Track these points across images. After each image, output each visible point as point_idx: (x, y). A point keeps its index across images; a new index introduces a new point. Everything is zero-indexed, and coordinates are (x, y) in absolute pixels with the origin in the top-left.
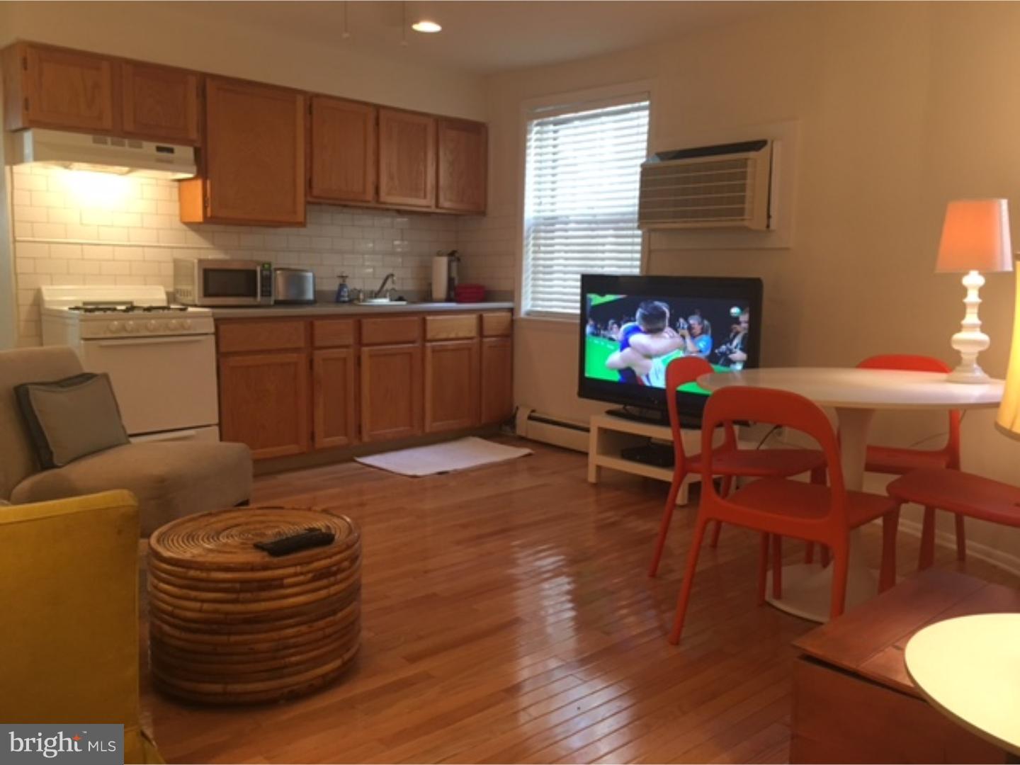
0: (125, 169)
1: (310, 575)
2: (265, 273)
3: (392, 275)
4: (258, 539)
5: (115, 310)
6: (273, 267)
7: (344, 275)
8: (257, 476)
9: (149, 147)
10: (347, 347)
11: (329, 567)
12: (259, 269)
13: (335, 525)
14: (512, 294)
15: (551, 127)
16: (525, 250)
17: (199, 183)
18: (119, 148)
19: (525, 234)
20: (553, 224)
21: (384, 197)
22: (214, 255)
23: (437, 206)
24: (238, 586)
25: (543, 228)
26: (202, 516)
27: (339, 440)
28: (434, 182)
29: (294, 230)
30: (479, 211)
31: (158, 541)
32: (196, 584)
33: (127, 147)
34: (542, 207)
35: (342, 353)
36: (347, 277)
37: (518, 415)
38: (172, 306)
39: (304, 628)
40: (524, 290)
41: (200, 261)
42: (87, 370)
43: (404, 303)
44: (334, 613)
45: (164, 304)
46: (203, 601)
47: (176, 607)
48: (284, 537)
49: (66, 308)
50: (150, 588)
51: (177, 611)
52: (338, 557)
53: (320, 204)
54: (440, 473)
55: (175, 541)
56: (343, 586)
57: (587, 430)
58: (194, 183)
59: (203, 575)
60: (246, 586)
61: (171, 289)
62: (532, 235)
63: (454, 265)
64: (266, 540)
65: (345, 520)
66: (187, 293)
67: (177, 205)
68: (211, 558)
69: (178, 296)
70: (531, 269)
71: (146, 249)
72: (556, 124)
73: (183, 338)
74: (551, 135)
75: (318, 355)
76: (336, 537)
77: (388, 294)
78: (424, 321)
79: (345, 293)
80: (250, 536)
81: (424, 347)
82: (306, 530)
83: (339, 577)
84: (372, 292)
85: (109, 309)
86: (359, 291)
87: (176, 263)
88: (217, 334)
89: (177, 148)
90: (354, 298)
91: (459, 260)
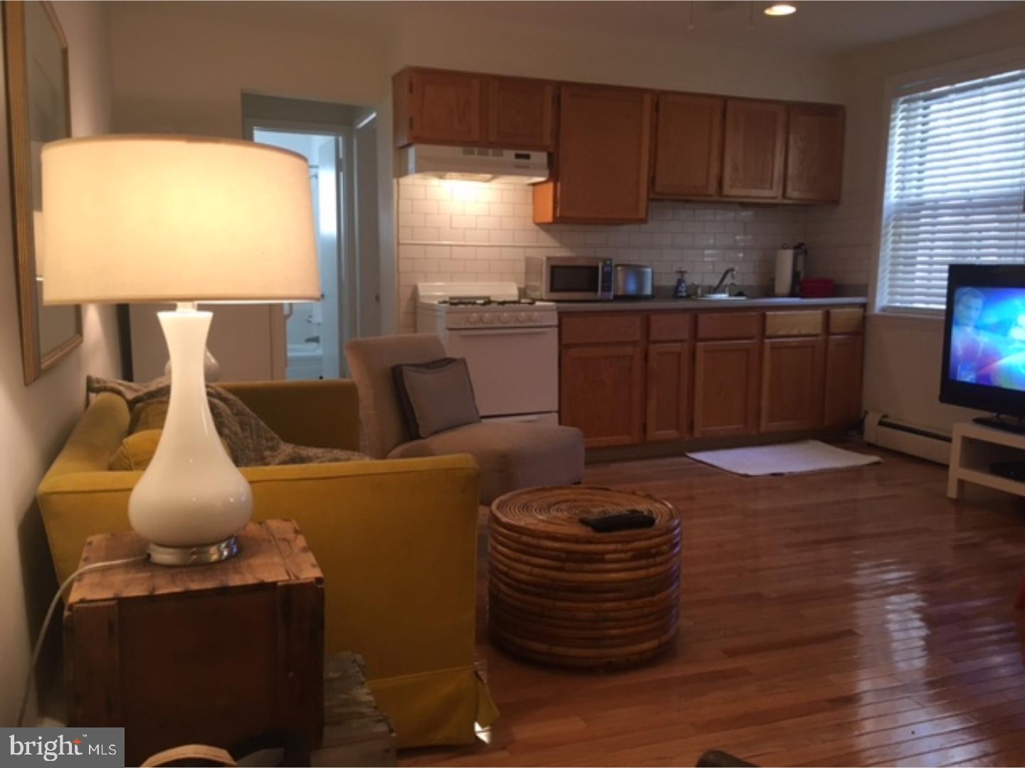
0: (488, 176)
1: (629, 554)
2: (606, 269)
3: (732, 270)
4: (584, 515)
5: (474, 303)
6: (614, 263)
7: (683, 270)
8: (588, 463)
9: (509, 155)
10: (681, 341)
11: (649, 548)
12: (600, 265)
13: (657, 510)
14: (865, 288)
15: (921, 103)
16: (883, 239)
17: (551, 185)
18: (485, 158)
19: (884, 223)
20: (918, 211)
21: (727, 190)
22: (561, 253)
23: (784, 196)
24: (563, 555)
25: (905, 215)
26: (538, 490)
27: (671, 433)
28: (782, 173)
29: (635, 227)
30: (832, 199)
31: (498, 508)
32: (528, 550)
33: (491, 157)
34: (907, 192)
35: (676, 347)
36: (685, 272)
37: (867, 421)
38: (523, 301)
39: (623, 604)
40: (879, 284)
41: (549, 259)
42: (449, 355)
43: (743, 298)
44: (653, 594)
45: (516, 298)
46: (534, 565)
47: (510, 568)
48: (607, 516)
49: (436, 302)
50: (489, 549)
51: (511, 572)
52: (658, 540)
53: (662, 200)
54: (774, 475)
55: (512, 510)
56: (661, 569)
57: (949, 440)
58: (545, 186)
59: (534, 541)
60: (571, 556)
61: (522, 286)
62: (893, 224)
63: (801, 258)
64: (591, 517)
65: (666, 505)
66: (536, 289)
67: (530, 207)
68: (541, 527)
69: (528, 292)
70: (889, 261)
71: (504, 249)
72: (926, 99)
73: (530, 330)
74: (921, 111)
75: (654, 349)
76: (657, 521)
77: (727, 289)
78: (764, 316)
79: (683, 288)
80: (577, 512)
81: (763, 343)
82: (628, 511)
83: (659, 559)
84: (710, 287)
85: (469, 303)
86: (697, 287)
87: (528, 260)
88: (560, 326)
89: (533, 154)
90: (692, 293)
91: (806, 252)
